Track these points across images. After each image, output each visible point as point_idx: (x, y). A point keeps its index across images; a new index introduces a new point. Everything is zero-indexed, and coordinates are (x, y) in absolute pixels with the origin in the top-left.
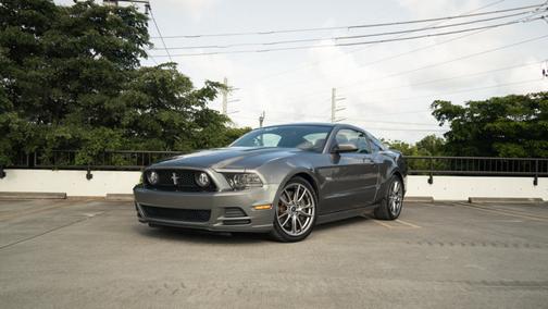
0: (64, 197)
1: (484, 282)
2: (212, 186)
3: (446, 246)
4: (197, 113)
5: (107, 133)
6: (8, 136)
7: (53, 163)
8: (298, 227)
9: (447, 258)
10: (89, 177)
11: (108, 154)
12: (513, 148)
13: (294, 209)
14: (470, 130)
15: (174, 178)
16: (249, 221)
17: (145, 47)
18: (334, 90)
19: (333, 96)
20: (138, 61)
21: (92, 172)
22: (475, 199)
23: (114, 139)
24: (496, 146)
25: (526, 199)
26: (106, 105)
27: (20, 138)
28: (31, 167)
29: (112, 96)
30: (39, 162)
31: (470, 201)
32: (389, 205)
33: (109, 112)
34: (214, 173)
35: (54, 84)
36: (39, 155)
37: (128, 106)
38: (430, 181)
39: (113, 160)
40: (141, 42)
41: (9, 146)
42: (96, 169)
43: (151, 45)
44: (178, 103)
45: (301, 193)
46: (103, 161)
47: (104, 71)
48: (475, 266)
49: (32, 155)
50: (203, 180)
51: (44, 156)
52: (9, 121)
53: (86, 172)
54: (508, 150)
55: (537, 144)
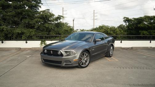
0: (20, 48)
1: (134, 85)
2: (62, 55)
3: (125, 69)
4: (56, 24)
5: (31, 31)
6: (3, 32)
7: (16, 39)
8: (85, 64)
9: (124, 74)
10: (26, 42)
11: (31, 36)
12: (145, 32)
13: (84, 59)
14: (134, 26)
15: (51, 52)
16: (72, 64)
17: (40, 5)
18: (94, 11)
19: (94, 13)
20: (39, 9)
21: (27, 41)
22: (134, 47)
23: (33, 32)
24: (140, 31)
25: (148, 47)
26: (30, 23)
27: (7, 33)
28: (10, 40)
29: (32, 19)
30: (12, 39)
31: (132, 48)
32: (109, 53)
33: (31, 24)
34: (62, 51)
35: (15, 16)
36: (12, 37)
37: (36, 22)
38: (121, 42)
39: (33, 38)
40: (39, 3)
41: (4, 35)
42: (28, 40)
43: (42, 4)
44: (50, 21)
45: (86, 55)
46: (30, 38)
47: (29, 13)
48: (132, 77)
49: (10, 37)
50: (59, 53)
51: (14, 37)
52: (3, 28)
53: (25, 41)
54: (144, 33)
55: (152, 31)
